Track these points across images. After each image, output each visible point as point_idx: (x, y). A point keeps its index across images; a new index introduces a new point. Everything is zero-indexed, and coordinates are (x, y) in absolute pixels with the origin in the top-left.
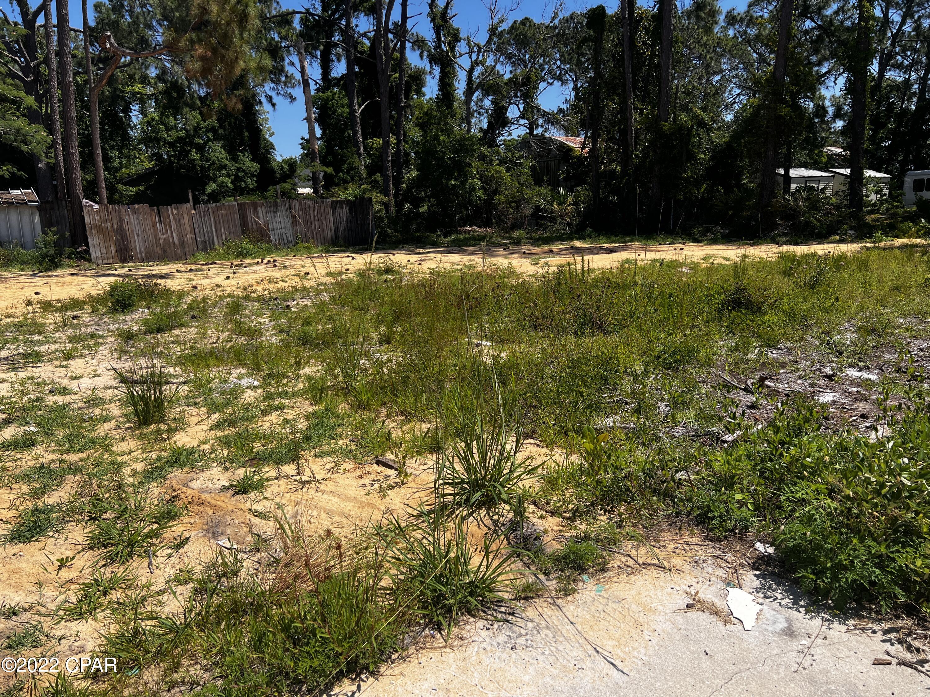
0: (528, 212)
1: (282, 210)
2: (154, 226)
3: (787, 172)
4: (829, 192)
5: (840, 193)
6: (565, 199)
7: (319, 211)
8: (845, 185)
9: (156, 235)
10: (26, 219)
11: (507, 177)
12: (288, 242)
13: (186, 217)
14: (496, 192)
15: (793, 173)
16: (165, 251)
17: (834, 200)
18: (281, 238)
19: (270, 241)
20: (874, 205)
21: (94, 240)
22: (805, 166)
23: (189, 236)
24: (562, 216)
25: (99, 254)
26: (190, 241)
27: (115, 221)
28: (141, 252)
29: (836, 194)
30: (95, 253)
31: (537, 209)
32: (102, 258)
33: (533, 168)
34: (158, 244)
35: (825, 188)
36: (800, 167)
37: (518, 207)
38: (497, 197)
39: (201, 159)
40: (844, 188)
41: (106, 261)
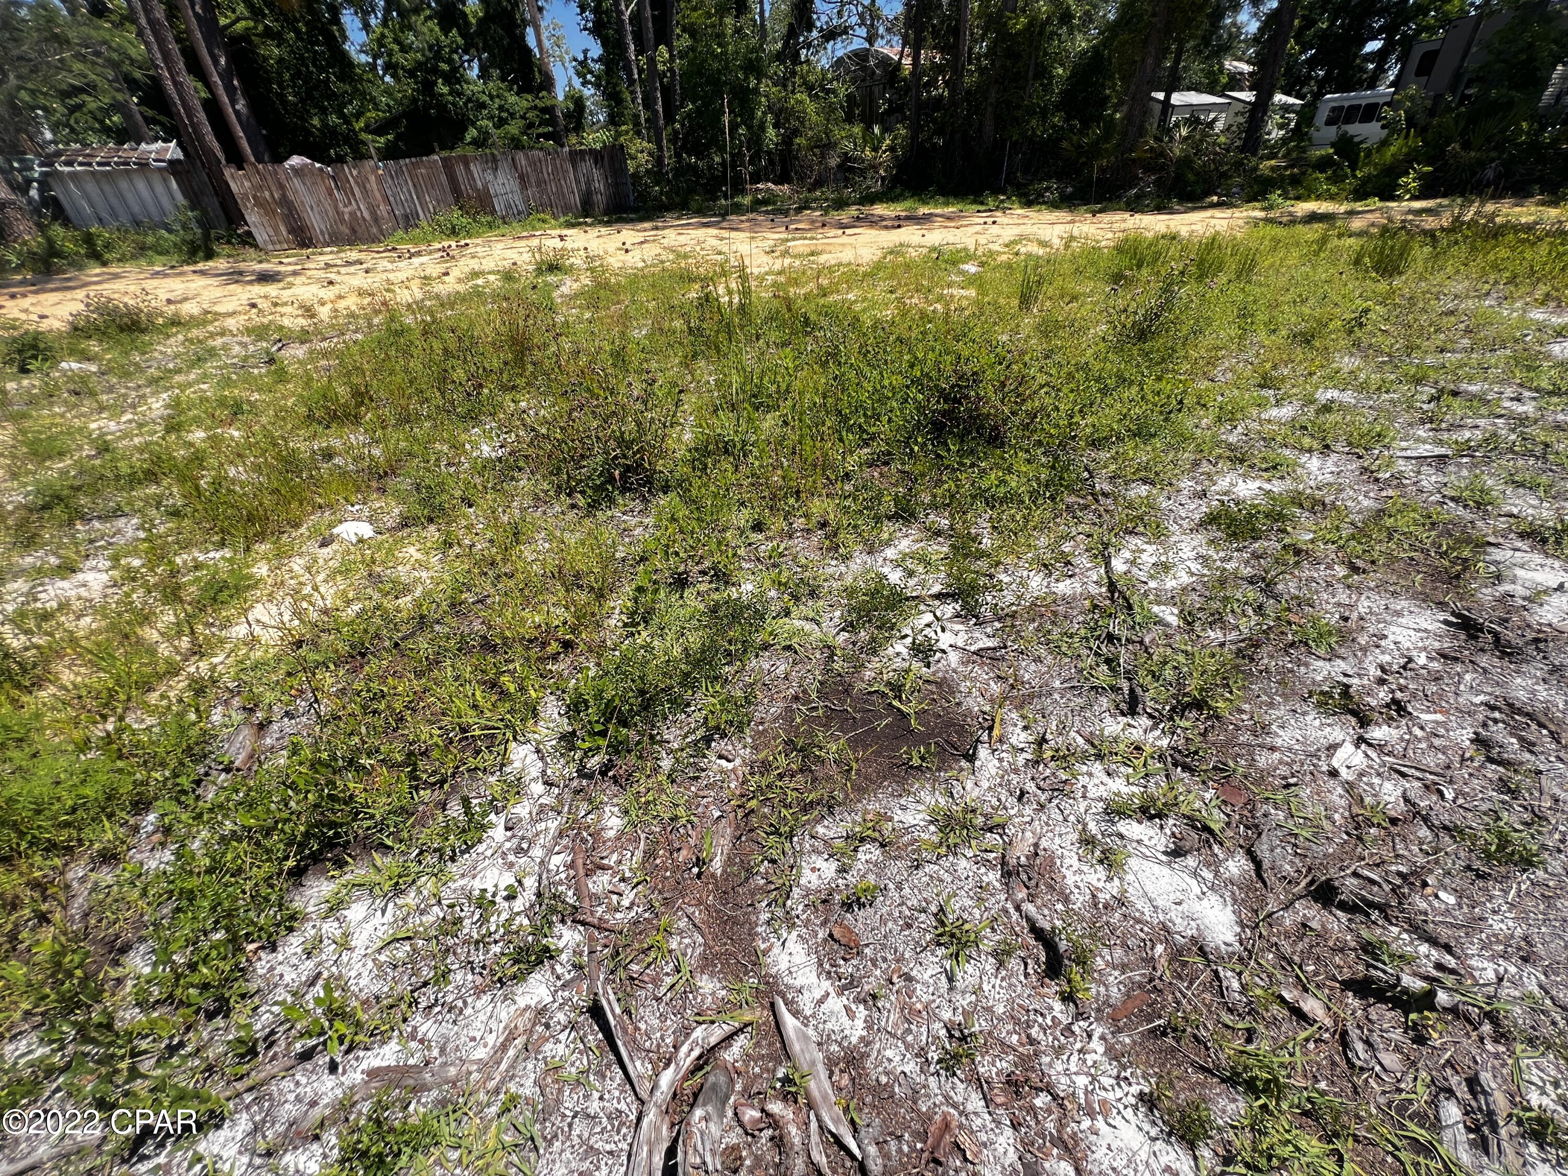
0: (834, 162)
1: (504, 166)
2: (331, 194)
3: (1168, 97)
4: (1220, 126)
5: (1234, 128)
6: (881, 140)
7: (554, 166)
8: (1243, 114)
9: (336, 208)
10: (159, 188)
11: (811, 107)
12: (519, 213)
13: (372, 178)
14: (796, 132)
15: (1177, 98)
16: (354, 231)
17: (1222, 139)
18: (508, 206)
19: (493, 212)
20: (1273, 147)
21: (253, 218)
22: (1197, 88)
23: (383, 210)
24: (875, 167)
25: (266, 237)
26: (385, 214)
27: (273, 188)
28: (322, 232)
29: (1228, 129)
30: (260, 236)
31: (846, 157)
32: (273, 243)
33: (849, 97)
34: (343, 221)
35: (1215, 120)
36: (1189, 89)
37: (823, 156)
38: (797, 141)
39: (450, 94)
40: (1241, 120)
41: (278, 247)
